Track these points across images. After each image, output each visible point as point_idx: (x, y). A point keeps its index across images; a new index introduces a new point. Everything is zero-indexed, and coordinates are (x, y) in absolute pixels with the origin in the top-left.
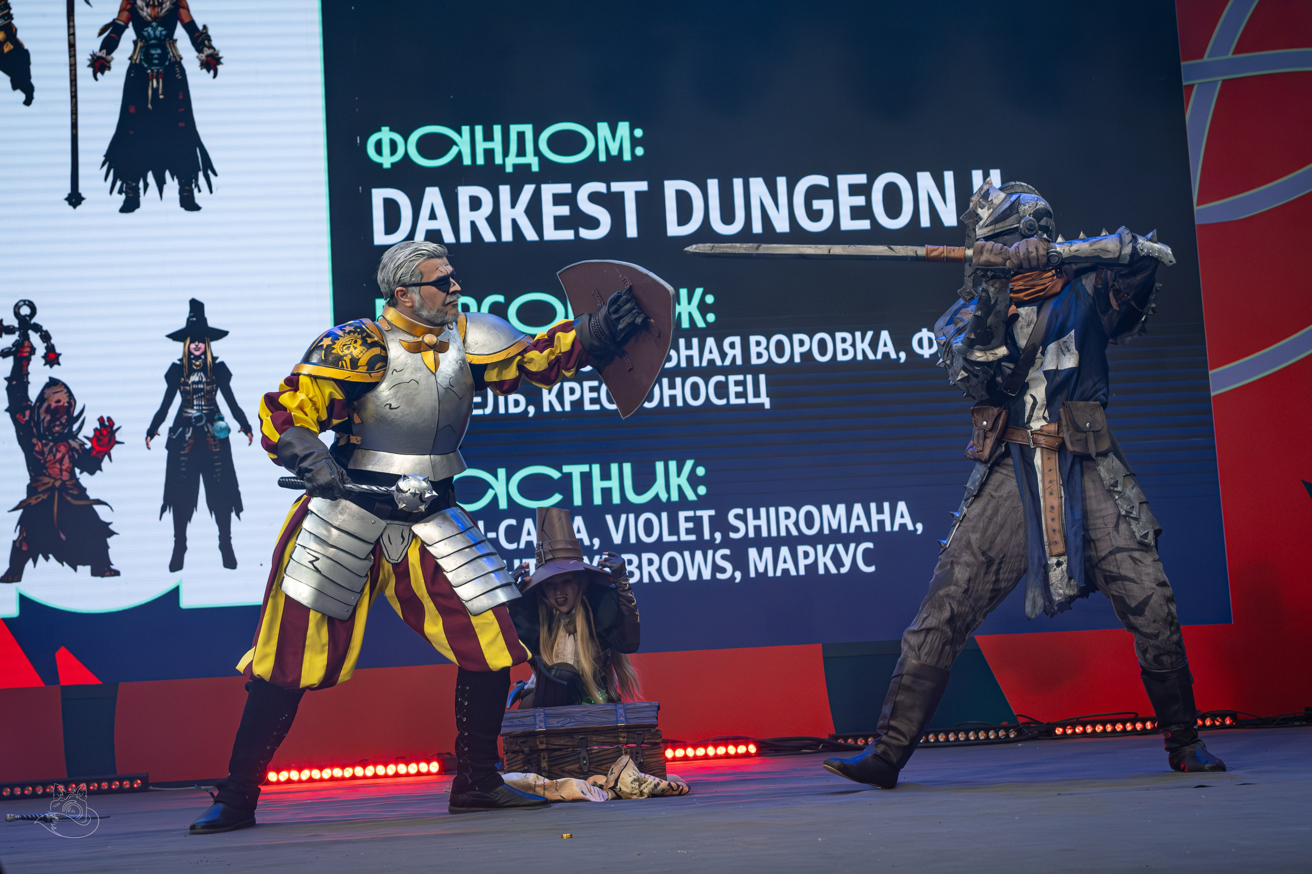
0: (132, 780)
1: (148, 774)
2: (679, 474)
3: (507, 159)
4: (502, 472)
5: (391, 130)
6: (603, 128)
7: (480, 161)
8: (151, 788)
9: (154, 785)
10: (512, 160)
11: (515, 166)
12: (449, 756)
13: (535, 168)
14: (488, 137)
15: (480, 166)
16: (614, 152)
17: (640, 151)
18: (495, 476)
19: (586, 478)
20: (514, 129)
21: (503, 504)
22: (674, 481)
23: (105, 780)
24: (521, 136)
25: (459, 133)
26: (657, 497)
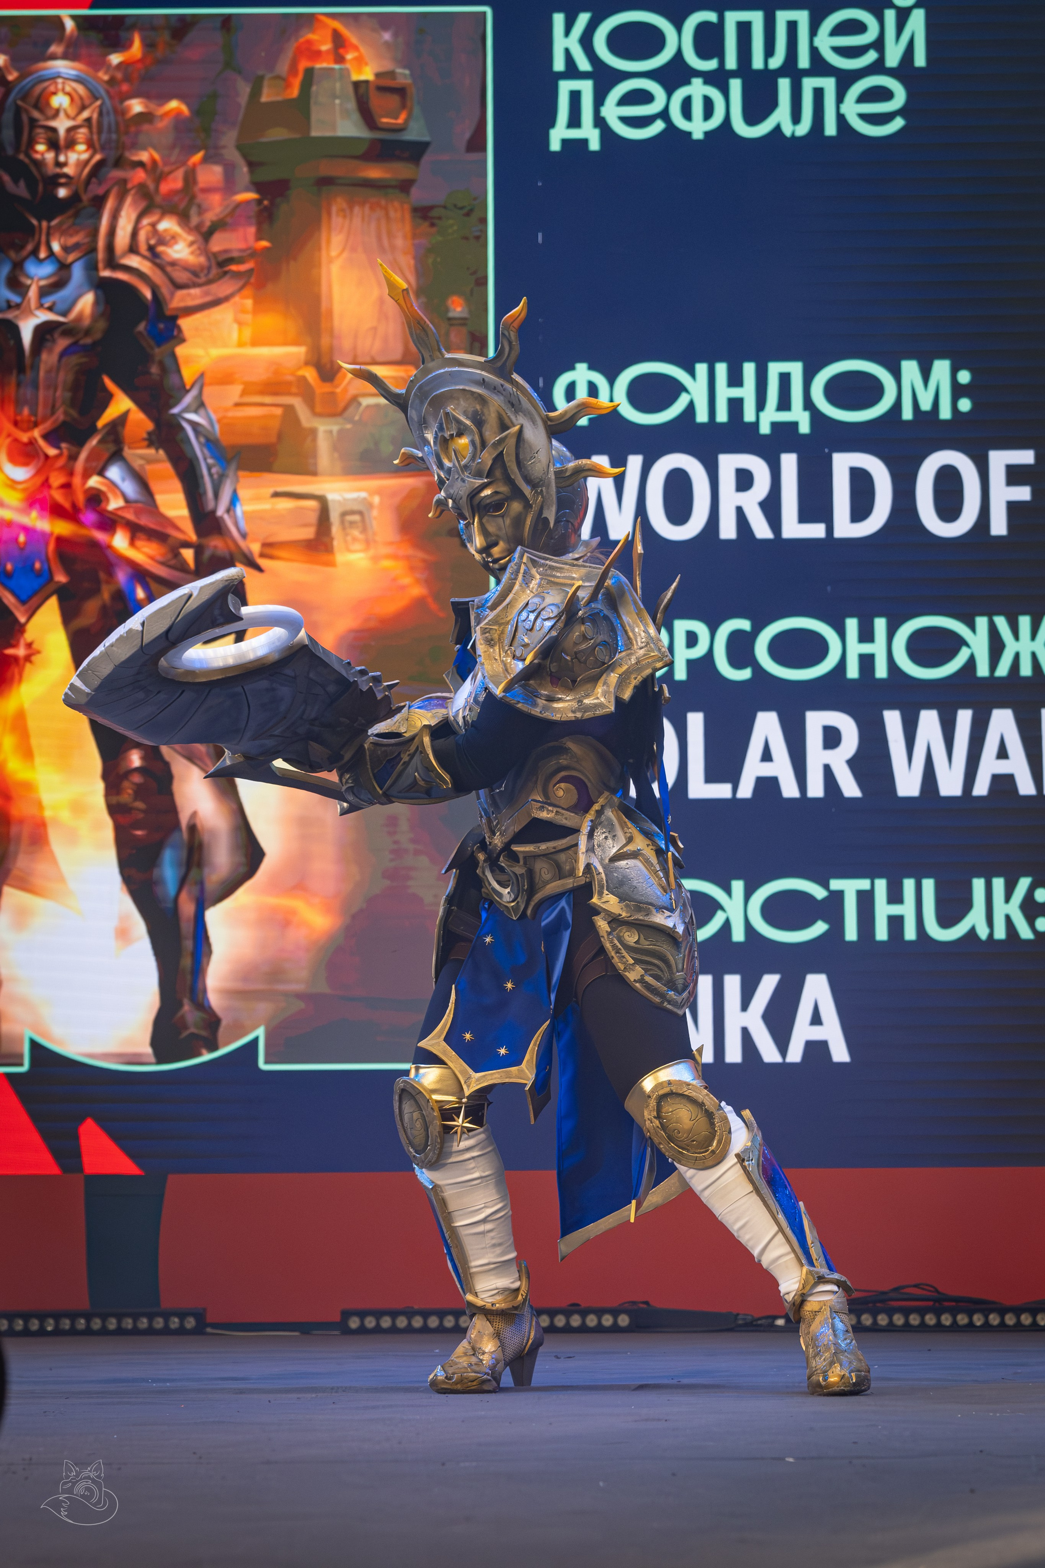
0: (182, 1316)
1: (205, 1310)
2: (1008, 899)
3: (762, 414)
4: (738, 886)
5: (591, 368)
6: (910, 368)
7: (722, 416)
8: (209, 1330)
9: (214, 1326)
10: (770, 416)
11: (775, 425)
12: (645, 1306)
13: (804, 428)
14: (735, 380)
15: (722, 425)
16: (926, 405)
17: (965, 405)
18: (728, 891)
19: (866, 900)
20: (775, 369)
21: (738, 935)
22: (1000, 909)
23: (144, 1315)
24: (785, 379)
25: (692, 373)
26: (972, 932)
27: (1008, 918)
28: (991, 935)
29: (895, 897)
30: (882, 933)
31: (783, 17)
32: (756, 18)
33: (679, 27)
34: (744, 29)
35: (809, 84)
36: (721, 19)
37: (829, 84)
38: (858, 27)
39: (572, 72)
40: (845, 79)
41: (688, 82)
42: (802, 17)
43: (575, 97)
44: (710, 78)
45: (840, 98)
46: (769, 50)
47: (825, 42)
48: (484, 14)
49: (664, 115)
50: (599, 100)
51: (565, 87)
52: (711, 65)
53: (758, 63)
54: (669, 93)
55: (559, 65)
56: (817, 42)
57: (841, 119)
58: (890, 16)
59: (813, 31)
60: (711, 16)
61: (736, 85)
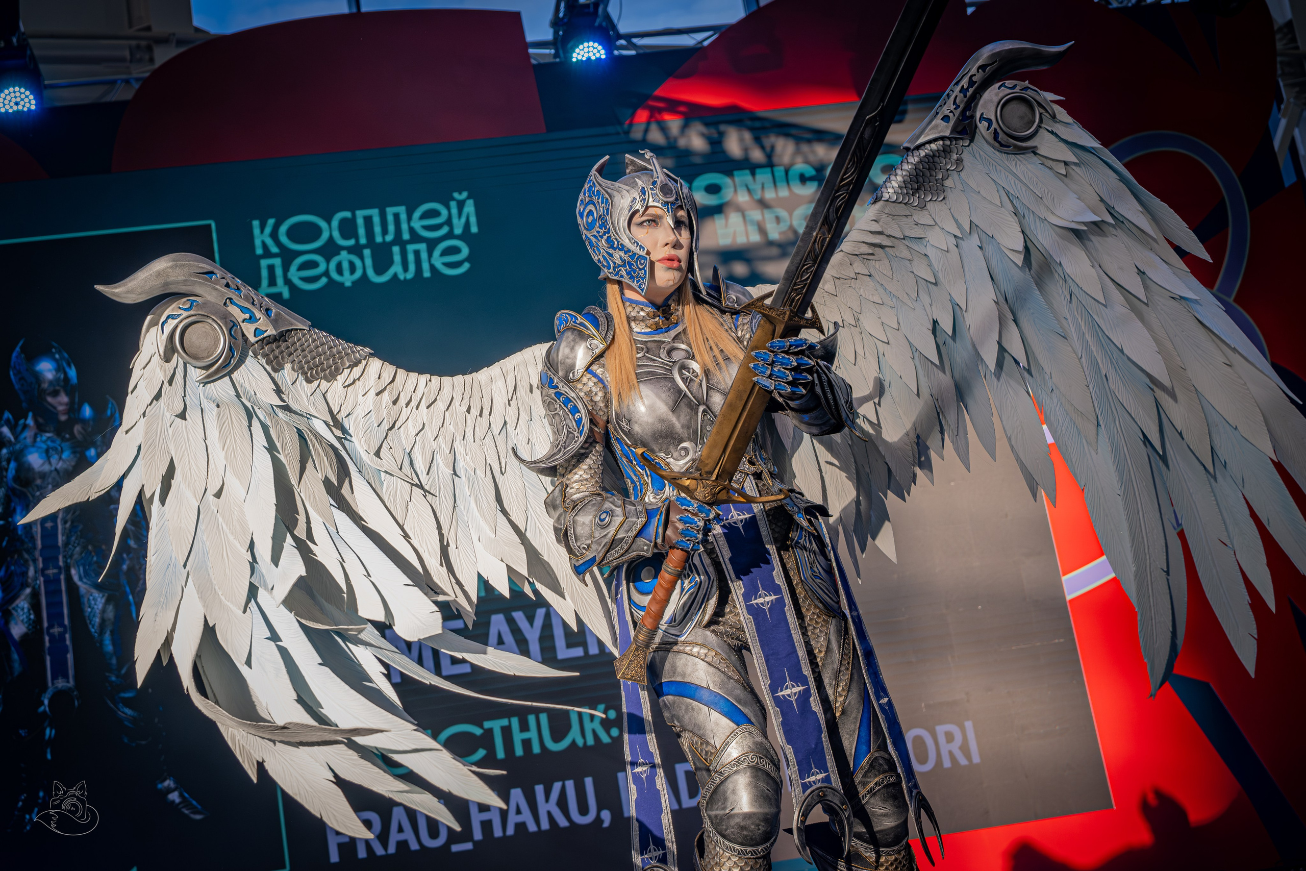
22: (589, 726)
26: (574, 743)
27: (594, 732)
28: (585, 743)
29: (524, 727)
30: (519, 751)
31: (390, 211)
32: (374, 213)
33: (329, 222)
34: (368, 220)
35: (411, 248)
36: (354, 217)
37: (422, 247)
38: (435, 213)
39: (267, 254)
40: (432, 244)
41: (338, 254)
42: (402, 210)
43: (271, 268)
44: (350, 250)
45: (430, 255)
46: (385, 232)
47: (417, 224)
48: (209, 226)
49: (326, 273)
50: (286, 269)
51: (264, 263)
52: (351, 242)
53: (379, 239)
54: (328, 261)
55: (259, 251)
56: (413, 224)
57: (433, 268)
58: (453, 204)
59: (409, 218)
60: (348, 214)
61: (367, 252)
